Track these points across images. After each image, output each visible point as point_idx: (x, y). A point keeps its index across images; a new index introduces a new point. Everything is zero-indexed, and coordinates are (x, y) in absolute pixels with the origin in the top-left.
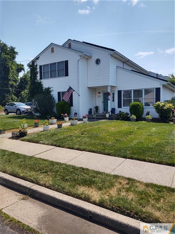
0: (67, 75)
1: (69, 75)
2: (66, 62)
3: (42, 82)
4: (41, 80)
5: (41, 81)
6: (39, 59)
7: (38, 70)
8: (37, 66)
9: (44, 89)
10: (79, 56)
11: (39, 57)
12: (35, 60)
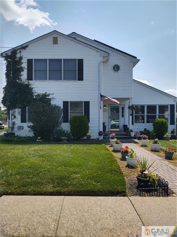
0: (81, 78)
1: (84, 79)
2: (81, 62)
3: (31, 85)
4: (30, 81)
5: (29, 83)
6: (27, 49)
7: (25, 65)
8: (21, 58)
9: (35, 96)
10: (102, 57)
11: (27, 46)
12: (19, 49)
